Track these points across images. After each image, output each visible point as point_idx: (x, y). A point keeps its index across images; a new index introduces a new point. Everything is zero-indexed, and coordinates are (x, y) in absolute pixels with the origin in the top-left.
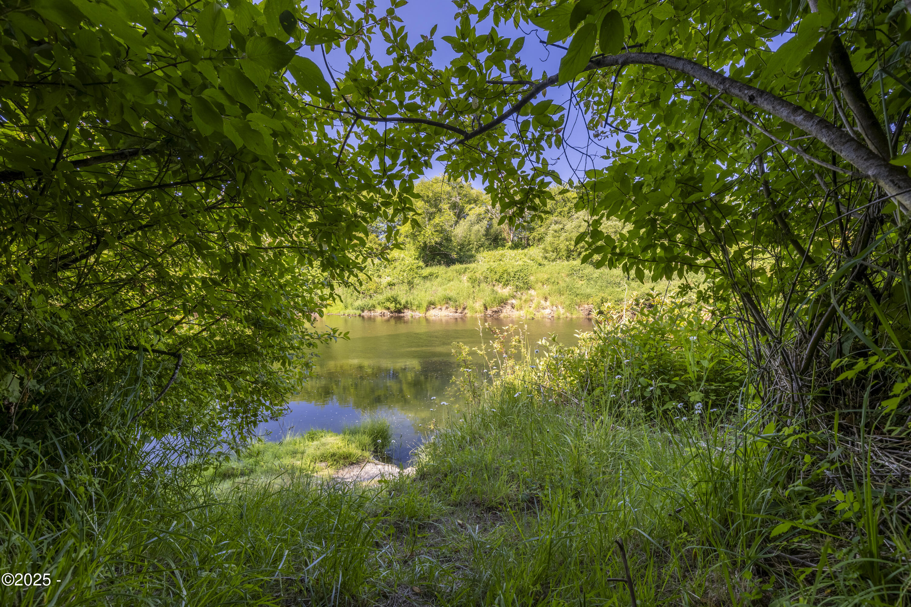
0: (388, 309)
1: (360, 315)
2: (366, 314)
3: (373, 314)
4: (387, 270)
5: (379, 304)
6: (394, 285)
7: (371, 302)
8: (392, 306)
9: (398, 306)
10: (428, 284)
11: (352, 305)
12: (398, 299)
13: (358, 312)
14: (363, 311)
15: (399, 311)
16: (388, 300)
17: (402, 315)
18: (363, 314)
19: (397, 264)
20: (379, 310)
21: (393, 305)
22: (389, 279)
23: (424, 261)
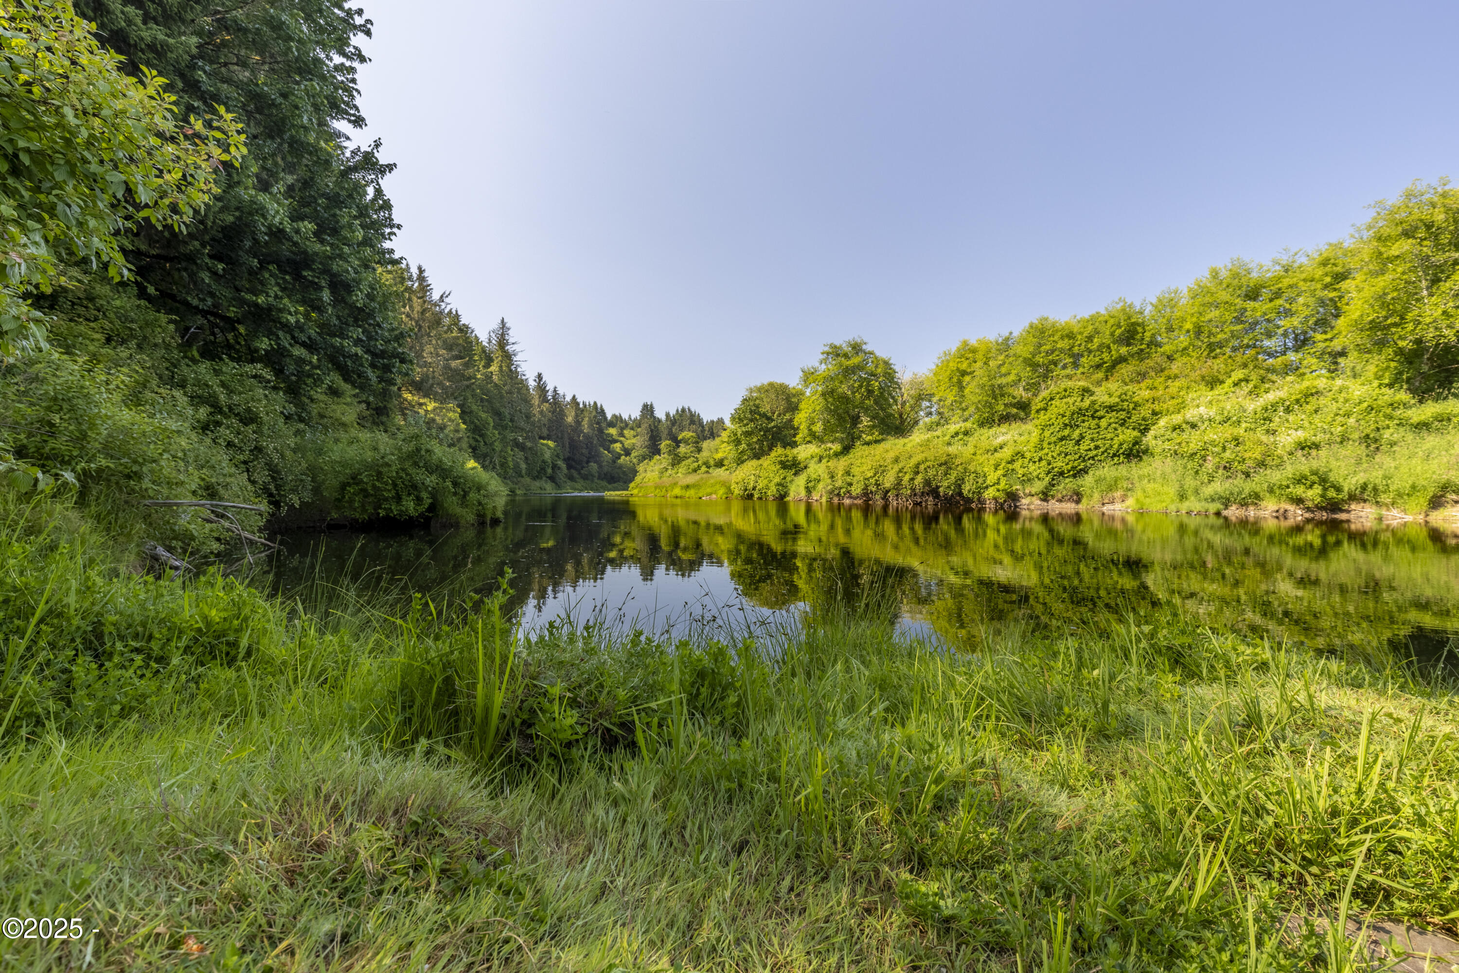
0: (1299, 501)
1: (1218, 514)
2: (1233, 512)
3: (1252, 513)
4: (1291, 418)
5: (1271, 491)
6: (1317, 446)
7: (1248, 487)
8: (1313, 494)
9: (1331, 493)
10: (1431, 441)
11: (1197, 492)
12: (1332, 477)
13: (1213, 507)
14: (1226, 507)
15: (1334, 507)
16: (1300, 480)
17: (1343, 516)
18: (1225, 513)
19: (1322, 401)
20: (1270, 505)
21: (1317, 490)
22: (1301, 435)
23: (1413, 391)
